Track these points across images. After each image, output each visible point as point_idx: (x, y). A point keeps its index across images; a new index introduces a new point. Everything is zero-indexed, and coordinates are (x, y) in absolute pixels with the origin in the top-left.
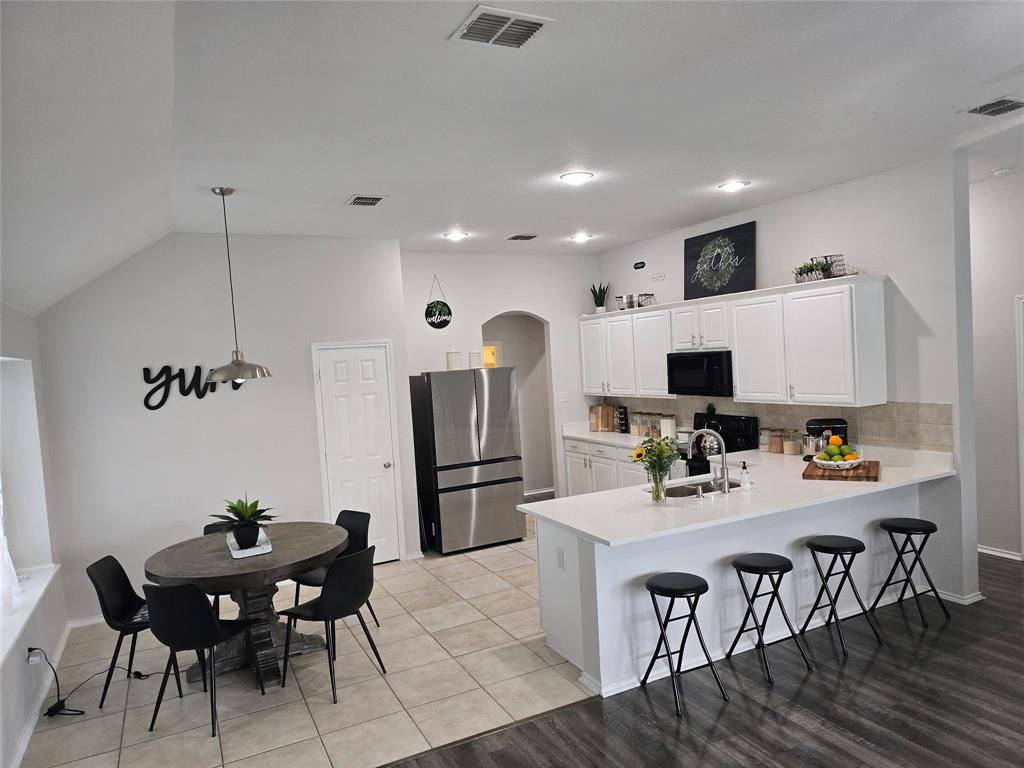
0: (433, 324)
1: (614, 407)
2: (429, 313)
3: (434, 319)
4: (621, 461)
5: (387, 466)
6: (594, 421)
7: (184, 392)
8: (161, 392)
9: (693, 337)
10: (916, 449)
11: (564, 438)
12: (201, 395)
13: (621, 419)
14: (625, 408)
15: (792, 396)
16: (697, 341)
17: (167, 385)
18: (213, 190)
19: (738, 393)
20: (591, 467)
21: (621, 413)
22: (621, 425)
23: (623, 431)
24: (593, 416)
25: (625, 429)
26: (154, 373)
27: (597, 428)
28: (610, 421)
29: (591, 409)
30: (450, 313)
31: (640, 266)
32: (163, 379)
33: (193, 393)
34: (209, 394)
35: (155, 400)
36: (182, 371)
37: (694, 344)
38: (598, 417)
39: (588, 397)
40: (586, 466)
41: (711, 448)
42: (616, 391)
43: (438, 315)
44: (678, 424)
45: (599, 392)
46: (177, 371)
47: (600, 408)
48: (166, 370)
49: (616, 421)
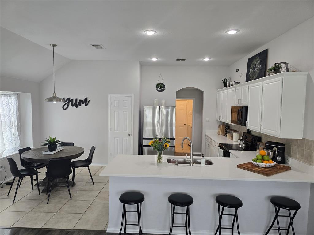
0: (158, 90)
2: (157, 86)
3: (159, 89)
5: (129, 135)
7: (73, 106)
8: (67, 105)
9: (239, 100)
11: (206, 135)
12: (77, 107)
15: (261, 129)
17: (68, 103)
18: (50, 45)
19: (248, 125)
21: (226, 129)
22: (226, 133)
26: (66, 99)
27: (220, 133)
28: (224, 131)
29: (219, 125)
30: (165, 87)
31: (238, 70)
32: (67, 101)
33: (75, 106)
34: (79, 107)
35: (65, 107)
36: (72, 99)
37: (239, 103)
38: (220, 129)
40: (208, 147)
41: (242, 148)
43: (160, 87)
46: (71, 100)
47: (222, 126)
48: (68, 99)
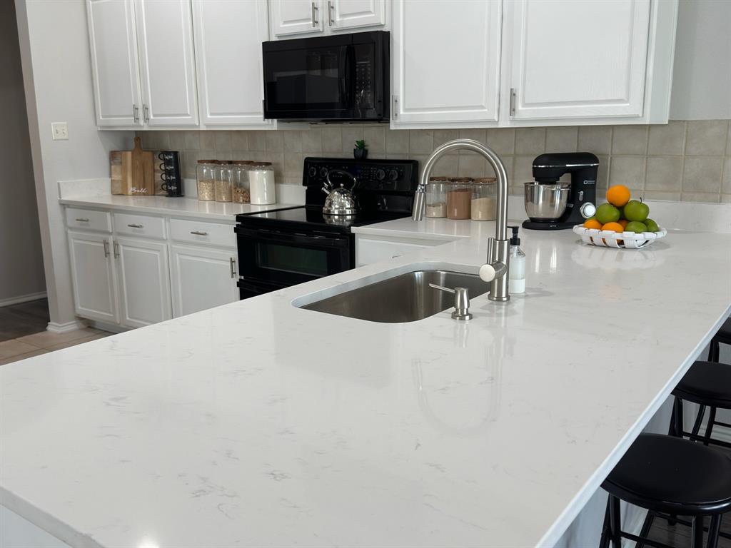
1: (154, 153)
4: (176, 242)
6: (117, 177)
9: (315, 9)
10: (720, 201)
11: (65, 205)
13: (168, 173)
14: (176, 154)
15: (513, 110)
16: (322, 16)
19: (402, 112)
20: (117, 255)
21: (167, 163)
22: (169, 183)
23: (171, 194)
24: (117, 168)
25: (175, 188)
27: (126, 189)
28: (149, 178)
29: (113, 155)
37: (315, 22)
38: (124, 171)
39: (108, 133)
40: (107, 254)
42: (160, 120)
44: (278, 179)
45: (125, 122)
47: (129, 154)
49: (160, 177)
